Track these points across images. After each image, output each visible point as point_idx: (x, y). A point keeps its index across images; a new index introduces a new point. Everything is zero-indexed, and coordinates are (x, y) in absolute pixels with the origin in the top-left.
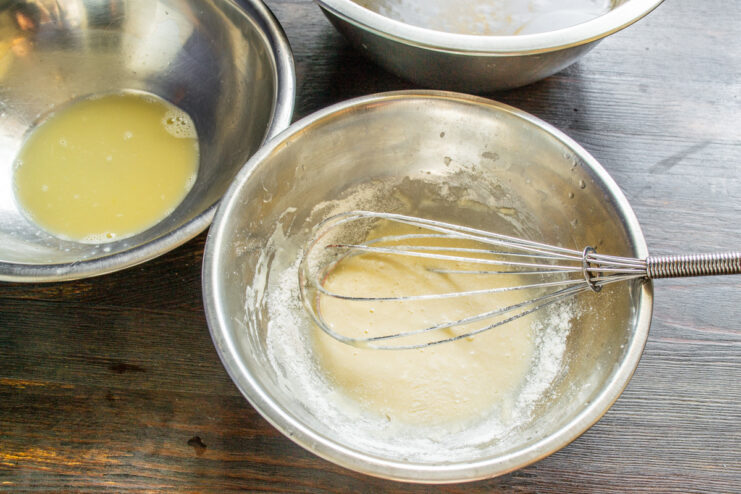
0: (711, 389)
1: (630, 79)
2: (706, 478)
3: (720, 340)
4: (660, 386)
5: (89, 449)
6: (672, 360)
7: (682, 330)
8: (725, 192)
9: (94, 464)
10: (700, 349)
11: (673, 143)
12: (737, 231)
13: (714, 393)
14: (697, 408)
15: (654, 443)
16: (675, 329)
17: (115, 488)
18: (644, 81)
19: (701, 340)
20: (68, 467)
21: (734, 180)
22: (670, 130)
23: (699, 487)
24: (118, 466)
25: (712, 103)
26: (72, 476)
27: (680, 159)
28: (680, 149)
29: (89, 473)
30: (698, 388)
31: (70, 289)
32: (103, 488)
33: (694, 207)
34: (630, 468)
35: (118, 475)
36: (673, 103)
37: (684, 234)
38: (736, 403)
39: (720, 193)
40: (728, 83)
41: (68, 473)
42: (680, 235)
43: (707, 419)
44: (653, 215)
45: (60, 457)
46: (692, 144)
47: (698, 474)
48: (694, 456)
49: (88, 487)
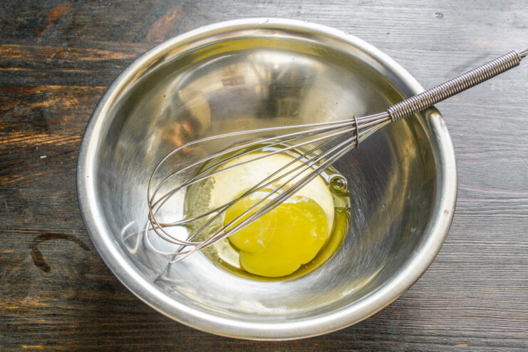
0: (494, 233)
1: (428, 9)
2: (492, 299)
3: (500, 198)
4: (457, 233)
5: (25, 297)
6: (465, 214)
7: (471, 192)
8: (501, 89)
9: (29, 308)
10: (486, 205)
11: (462, 55)
12: (511, 118)
13: (497, 237)
14: (484, 248)
15: (453, 275)
16: (467, 191)
17: (46, 324)
18: (439, 10)
19: (486, 198)
20: (9, 310)
21: (509, 81)
22: (460, 46)
23: (488, 305)
24: (47, 308)
25: (491, 25)
26: (12, 317)
27: (467, 67)
28: (467, 60)
29: (26, 314)
30: (484, 234)
31: (6, 179)
32: (37, 325)
33: (479, 102)
34: (435, 294)
35: (48, 315)
36: (462, 26)
37: (471, 121)
38: (514, 244)
39: (498, 90)
40: (502, 10)
41: (10, 315)
42: (469, 123)
43: (493, 256)
44: (448, 109)
45: (3, 303)
46: (476, 56)
47: (487, 296)
48: (483, 283)
49: (25, 325)
